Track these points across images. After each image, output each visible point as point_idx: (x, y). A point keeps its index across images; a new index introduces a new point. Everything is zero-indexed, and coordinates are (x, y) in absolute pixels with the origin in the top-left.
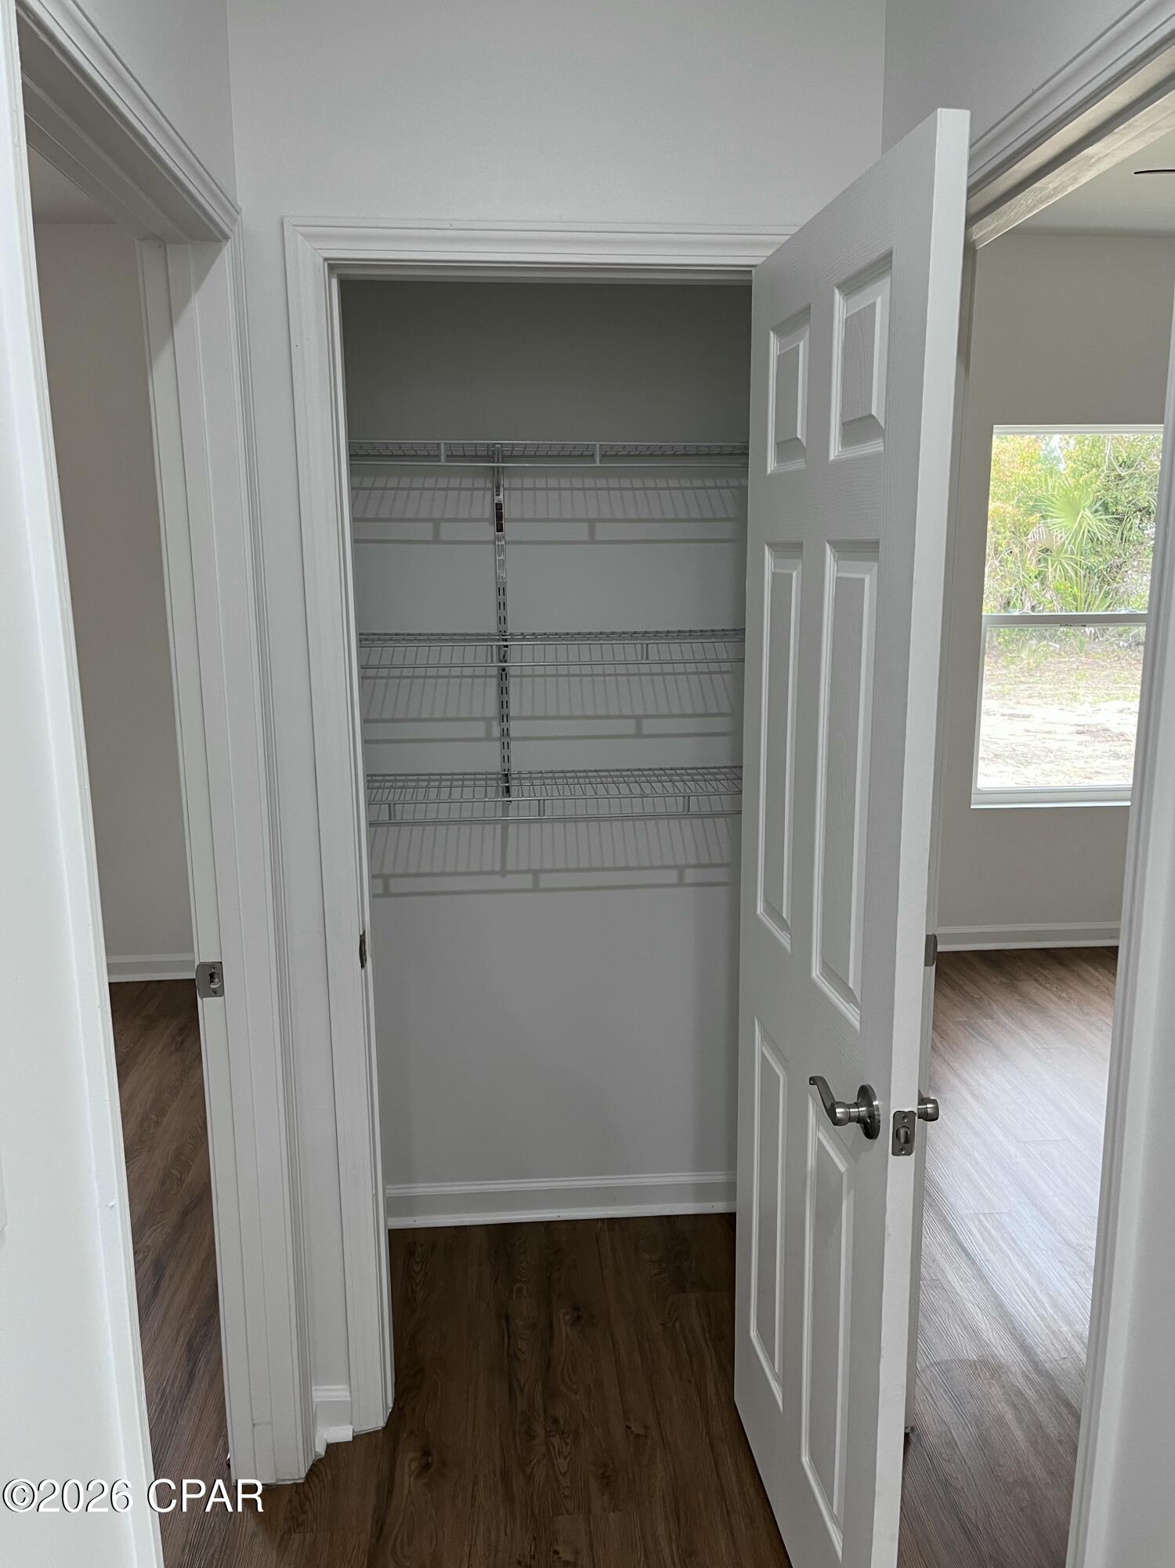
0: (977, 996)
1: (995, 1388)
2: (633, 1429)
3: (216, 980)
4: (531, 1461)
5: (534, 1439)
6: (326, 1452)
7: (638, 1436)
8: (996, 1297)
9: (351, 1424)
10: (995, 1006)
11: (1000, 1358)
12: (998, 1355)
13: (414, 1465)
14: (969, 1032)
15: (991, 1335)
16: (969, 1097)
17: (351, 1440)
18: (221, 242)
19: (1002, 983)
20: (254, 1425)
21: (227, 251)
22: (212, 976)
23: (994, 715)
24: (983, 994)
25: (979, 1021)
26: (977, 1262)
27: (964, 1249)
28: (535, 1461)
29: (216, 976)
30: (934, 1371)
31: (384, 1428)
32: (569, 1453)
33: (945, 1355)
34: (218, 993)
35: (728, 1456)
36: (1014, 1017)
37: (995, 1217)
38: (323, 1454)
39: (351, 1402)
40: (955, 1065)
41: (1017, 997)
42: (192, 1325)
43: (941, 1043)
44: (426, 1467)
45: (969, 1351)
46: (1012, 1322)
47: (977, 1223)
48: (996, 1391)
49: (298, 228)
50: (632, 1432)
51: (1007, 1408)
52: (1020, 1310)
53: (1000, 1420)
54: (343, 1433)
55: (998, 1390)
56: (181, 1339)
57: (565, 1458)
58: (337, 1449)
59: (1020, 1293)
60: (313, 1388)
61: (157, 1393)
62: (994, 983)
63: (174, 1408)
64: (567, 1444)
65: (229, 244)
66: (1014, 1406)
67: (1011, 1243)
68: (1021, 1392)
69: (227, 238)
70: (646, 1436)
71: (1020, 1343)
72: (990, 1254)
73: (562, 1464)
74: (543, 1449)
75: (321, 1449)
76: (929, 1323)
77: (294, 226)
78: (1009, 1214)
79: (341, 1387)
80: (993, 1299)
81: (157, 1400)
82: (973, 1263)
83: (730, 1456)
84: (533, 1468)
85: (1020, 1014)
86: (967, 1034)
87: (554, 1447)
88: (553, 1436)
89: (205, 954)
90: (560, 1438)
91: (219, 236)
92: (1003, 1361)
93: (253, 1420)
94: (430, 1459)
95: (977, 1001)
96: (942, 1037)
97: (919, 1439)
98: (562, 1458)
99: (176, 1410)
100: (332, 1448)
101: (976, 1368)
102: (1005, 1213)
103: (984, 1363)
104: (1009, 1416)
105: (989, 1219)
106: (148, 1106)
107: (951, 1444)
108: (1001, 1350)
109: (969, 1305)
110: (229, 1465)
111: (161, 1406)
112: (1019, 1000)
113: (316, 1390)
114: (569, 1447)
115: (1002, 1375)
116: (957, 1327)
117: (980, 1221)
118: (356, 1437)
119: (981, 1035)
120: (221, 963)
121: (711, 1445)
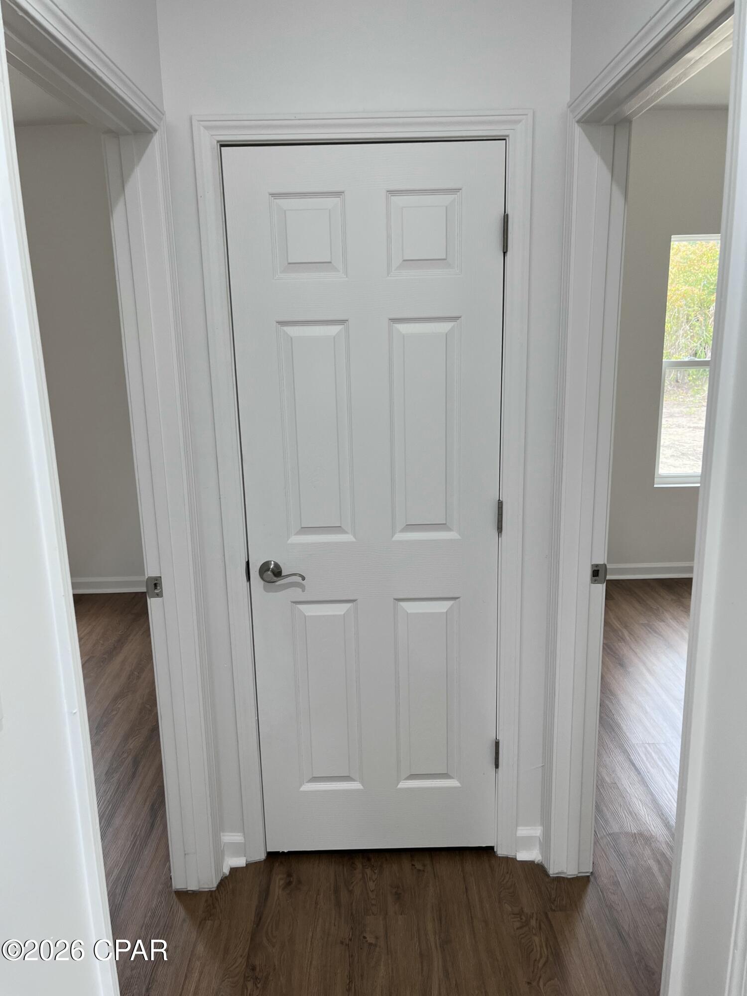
0: (655, 608)
1: (647, 851)
2: (416, 866)
3: (158, 588)
4: (352, 883)
5: (355, 870)
6: (230, 872)
7: (419, 870)
8: (652, 794)
9: (245, 856)
10: (667, 614)
11: (652, 832)
12: (651, 830)
13: (282, 882)
14: (648, 630)
15: (647, 818)
16: (645, 671)
17: (245, 866)
18: (151, 133)
19: (672, 600)
20: (185, 855)
21: (156, 139)
22: (156, 585)
23: (683, 427)
24: (658, 606)
25: (655, 624)
26: (642, 773)
27: (634, 765)
28: (355, 882)
29: (158, 585)
30: (609, 839)
31: (265, 860)
32: (376, 879)
33: (616, 828)
34: (159, 595)
35: (474, 885)
36: (678, 621)
37: (656, 746)
38: (228, 874)
39: (245, 843)
40: (638, 651)
41: (681, 608)
42: (154, 796)
43: (629, 636)
44: (289, 883)
45: (632, 827)
46: (661, 811)
47: (643, 749)
48: (647, 852)
49: (201, 123)
50: (416, 868)
51: (654, 863)
52: (667, 803)
53: (649, 869)
54: (241, 862)
55: (649, 851)
56: (148, 803)
57: (374, 881)
58: (236, 871)
59: (667, 793)
60: (221, 834)
61: (132, 835)
62: (667, 600)
63: (141, 845)
64: (375, 873)
65: (157, 133)
66: (659, 862)
67: (665, 762)
68: (664, 854)
69: (155, 130)
70: (424, 871)
71: (665, 823)
72: (651, 769)
73: (371, 885)
74: (360, 876)
75: (226, 871)
76: (608, 810)
77: (198, 121)
78: (665, 744)
79: (239, 834)
80: (650, 796)
81: (132, 839)
82: (639, 773)
83: (476, 884)
84: (353, 887)
85: (683, 619)
86: (647, 632)
87: (367, 875)
88: (367, 868)
89: (151, 571)
90: (371, 870)
91: (150, 129)
92: (653, 834)
93: (185, 851)
94: (291, 879)
95: (655, 611)
96: (630, 634)
97: (595, 878)
98: (372, 882)
99: (142, 845)
100: (234, 870)
101: (636, 838)
102: (663, 743)
103: (641, 834)
104: (655, 868)
105: (652, 747)
106: (133, 667)
107: (616, 884)
108: (653, 828)
109: (635, 800)
110: (171, 878)
111: (133, 843)
112: (682, 611)
113: (224, 836)
114: (376, 876)
115: (652, 843)
116: (625, 812)
117: (646, 748)
118: (249, 865)
119: (656, 632)
120: (161, 577)
121: (464, 877)
